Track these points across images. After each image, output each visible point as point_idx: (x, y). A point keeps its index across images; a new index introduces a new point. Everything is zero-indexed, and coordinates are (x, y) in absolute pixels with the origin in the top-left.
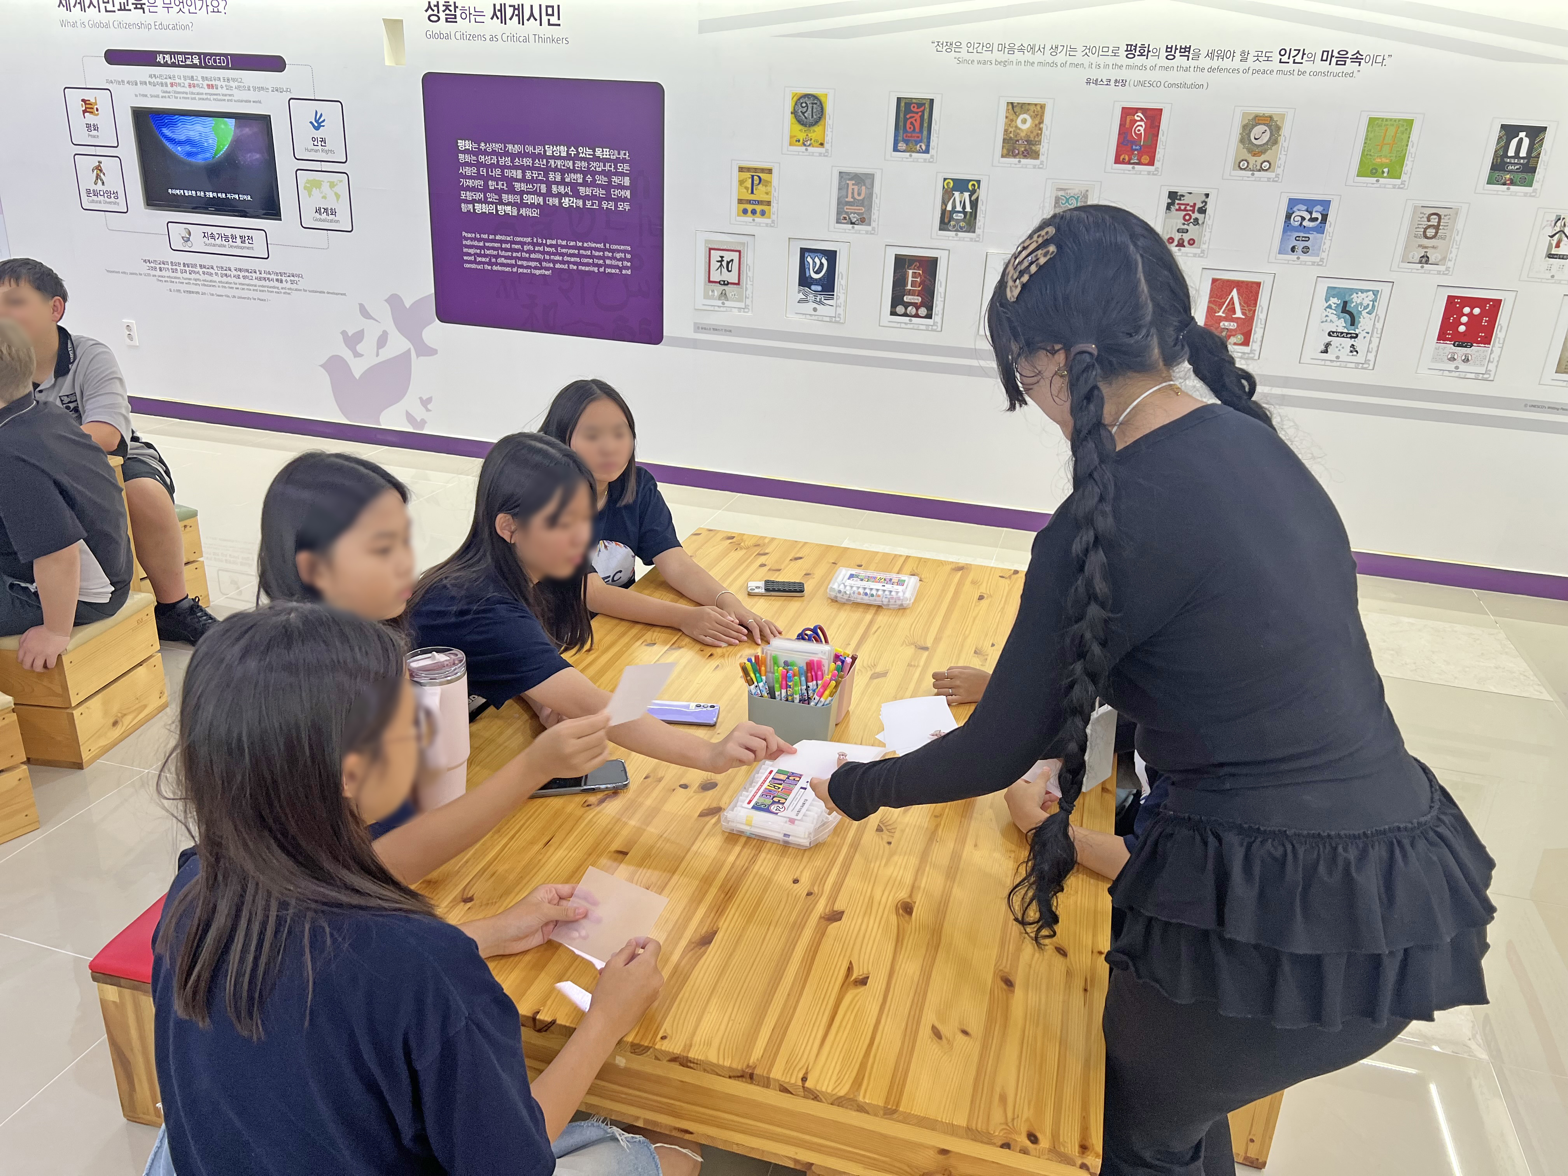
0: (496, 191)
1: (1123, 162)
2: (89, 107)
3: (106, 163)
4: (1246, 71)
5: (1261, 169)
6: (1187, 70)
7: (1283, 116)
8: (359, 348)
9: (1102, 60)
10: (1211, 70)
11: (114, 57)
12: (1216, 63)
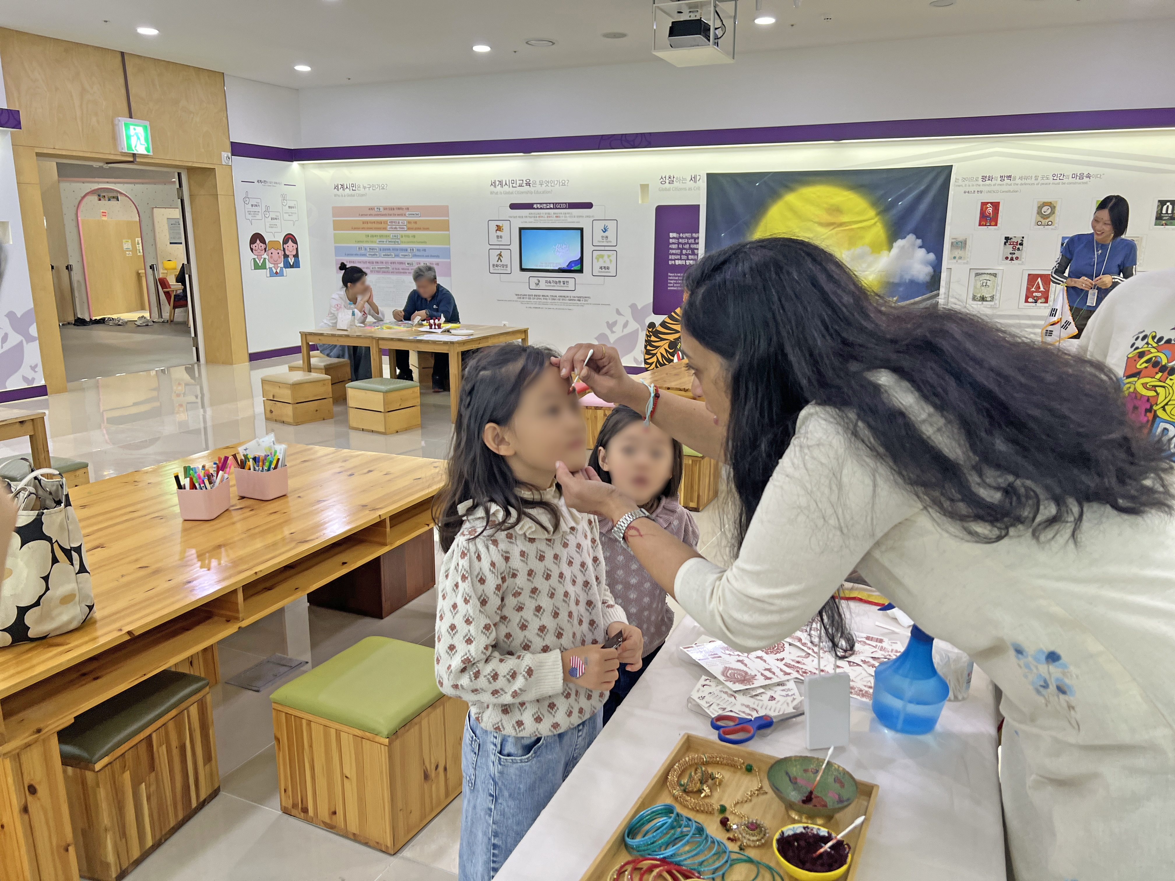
0: (687, 255)
1: (983, 225)
2: (499, 228)
3: (504, 253)
4: (1038, 184)
5: (1048, 225)
6: (1011, 185)
7: (1056, 202)
8: (614, 329)
9: (971, 183)
10: (1022, 184)
11: (513, 206)
12: (1023, 181)
